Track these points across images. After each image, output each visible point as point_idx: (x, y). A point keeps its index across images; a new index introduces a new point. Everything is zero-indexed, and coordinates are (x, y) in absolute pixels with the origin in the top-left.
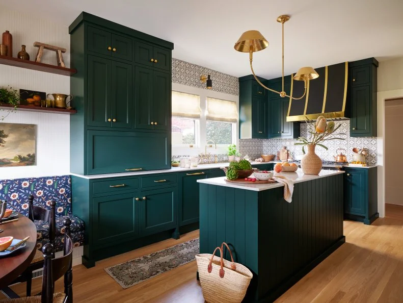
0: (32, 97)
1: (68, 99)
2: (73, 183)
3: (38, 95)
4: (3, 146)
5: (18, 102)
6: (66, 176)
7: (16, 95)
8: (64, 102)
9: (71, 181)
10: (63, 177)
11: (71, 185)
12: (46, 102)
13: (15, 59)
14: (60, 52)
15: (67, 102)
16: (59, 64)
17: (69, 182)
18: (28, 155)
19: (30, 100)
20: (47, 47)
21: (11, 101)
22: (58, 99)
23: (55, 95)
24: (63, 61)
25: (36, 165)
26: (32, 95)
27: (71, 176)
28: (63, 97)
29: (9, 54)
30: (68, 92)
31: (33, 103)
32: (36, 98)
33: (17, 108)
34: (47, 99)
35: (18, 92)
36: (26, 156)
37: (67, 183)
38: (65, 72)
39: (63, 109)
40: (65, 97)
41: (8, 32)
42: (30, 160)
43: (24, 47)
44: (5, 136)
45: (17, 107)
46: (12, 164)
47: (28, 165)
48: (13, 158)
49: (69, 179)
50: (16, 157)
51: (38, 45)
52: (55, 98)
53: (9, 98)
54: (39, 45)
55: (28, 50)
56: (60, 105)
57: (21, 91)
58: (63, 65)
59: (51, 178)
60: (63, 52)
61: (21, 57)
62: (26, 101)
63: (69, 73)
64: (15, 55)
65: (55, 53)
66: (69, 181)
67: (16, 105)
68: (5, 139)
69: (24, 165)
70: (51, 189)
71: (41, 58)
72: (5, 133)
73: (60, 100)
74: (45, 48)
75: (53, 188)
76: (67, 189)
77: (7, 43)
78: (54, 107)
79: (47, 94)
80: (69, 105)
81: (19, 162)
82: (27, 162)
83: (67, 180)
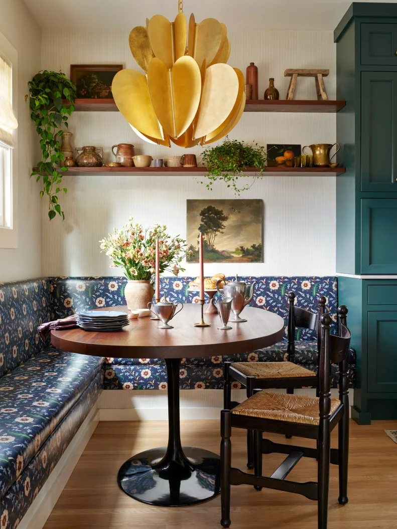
0: (282, 155)
1: (334, 151)
2: (340, 289)
3: (290, 150)
4: (222, 233)
5: (266, 164)
6: (331, 278)
7: (262, 154)
8: (327, 155)
9: (337, 286)
10: (326, 278)
11: (337, 293)
12: (300, 160)
13: (261, 102)
14: (320, 76)
15: (331, 157)
16: (319, 96)
17: (334, 288)
18: (252, 246)
19: (280, 159)
20: (303, 74)
21: (257, 163)
22: (318, 152)
23: (313, 147)
24: (324, 90)
25: (263, 261)
26: (282, 151)
27: (337, 279)
28: (325, 149)
29: (254, 96)
30: (332, 140)
31: (284, 163)
32: (287, 155)
33: (263, 173)
34: (302, 154)
35: (265, 149)
36: (250, 248)
37: (331, 289)
38: (328, 107)
39: (327, 168)
40: (328, 147)
41: (252, 64)
42: (255, 254)
43: (272, 80)
44: (225, 219)
45: (264, 171)
46: (233, 259)
47: (252, 261)
48: (234, 250)
49: (335, 283)
50: (237, 249)
51: (289, 74)
52: (314, 152)
53: (254, 159)
54: (291, 72)
55: (277, 85)
56: (321, 163)
57: (269, 146)
58: (324, 97)
59: (307, 279)
60: (325, 75)
61: (269, 97)
62: (275, 161)
63: (334, 107)
64: (261, 96)
65: (313, 79)
66: (334, 285)
67: (263, 167)
68: (225, 223)
69: (248, 261)
70: (308, 296)
71: (294, 92)
72: (225, 213)
73: (320, 154)
74: (299, 75)
75: (311, 294)
76: (331, 299)
77: (252, 80)
78: (311, 167)
79: (302, 147)
80: (334, 161)
81: (241, 255)
82: (251, 257)
83: (331, 284)
